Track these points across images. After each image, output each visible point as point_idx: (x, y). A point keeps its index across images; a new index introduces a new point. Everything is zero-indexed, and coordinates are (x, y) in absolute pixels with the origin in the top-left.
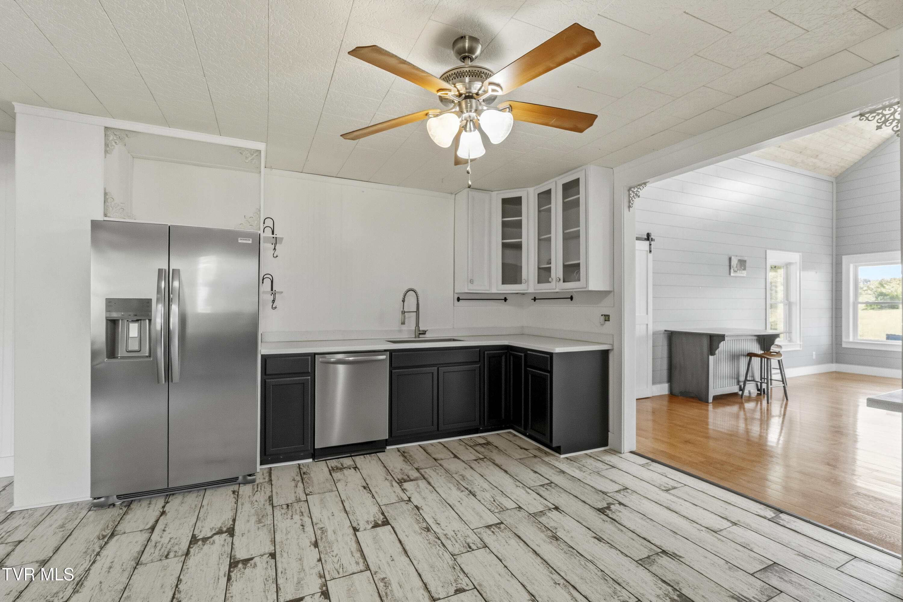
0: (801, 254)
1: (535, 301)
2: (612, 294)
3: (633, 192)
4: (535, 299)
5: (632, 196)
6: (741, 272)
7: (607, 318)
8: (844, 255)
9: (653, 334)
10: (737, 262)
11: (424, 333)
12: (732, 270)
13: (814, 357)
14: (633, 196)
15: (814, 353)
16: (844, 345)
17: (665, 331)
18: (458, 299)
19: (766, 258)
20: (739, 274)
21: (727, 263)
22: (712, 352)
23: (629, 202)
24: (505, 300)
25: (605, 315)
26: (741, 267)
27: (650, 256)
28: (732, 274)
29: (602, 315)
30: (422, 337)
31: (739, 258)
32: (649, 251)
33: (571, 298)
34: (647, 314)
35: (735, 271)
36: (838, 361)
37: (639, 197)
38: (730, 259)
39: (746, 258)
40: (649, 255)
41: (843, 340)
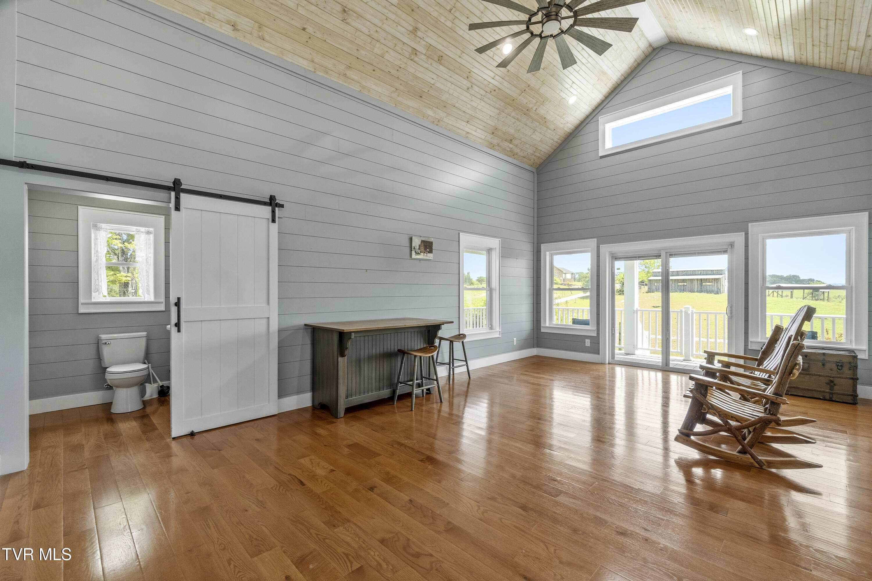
0: (500, 240)
6: (426, 254)
8: (543, 243)
9: (279, 331)
10: (420, 243)
12: (413, 252)
13: (515, 344)
15: (515, 339)
16: (543, 330)
17: (305, 325)
19: (459, 241)
20: (421, 256)
21: (408, 244)
22: (342, 352)
26: (425, 249)
27: (274, 227)
28: (414, 256)
31: (423, 239)
32: (270, 220)
34: (268, 303)
35: (417, 253)
36: (538, 345)
38: (411, 239)
39: (432, 240)
40: (272, 225)
41: (542, 325)
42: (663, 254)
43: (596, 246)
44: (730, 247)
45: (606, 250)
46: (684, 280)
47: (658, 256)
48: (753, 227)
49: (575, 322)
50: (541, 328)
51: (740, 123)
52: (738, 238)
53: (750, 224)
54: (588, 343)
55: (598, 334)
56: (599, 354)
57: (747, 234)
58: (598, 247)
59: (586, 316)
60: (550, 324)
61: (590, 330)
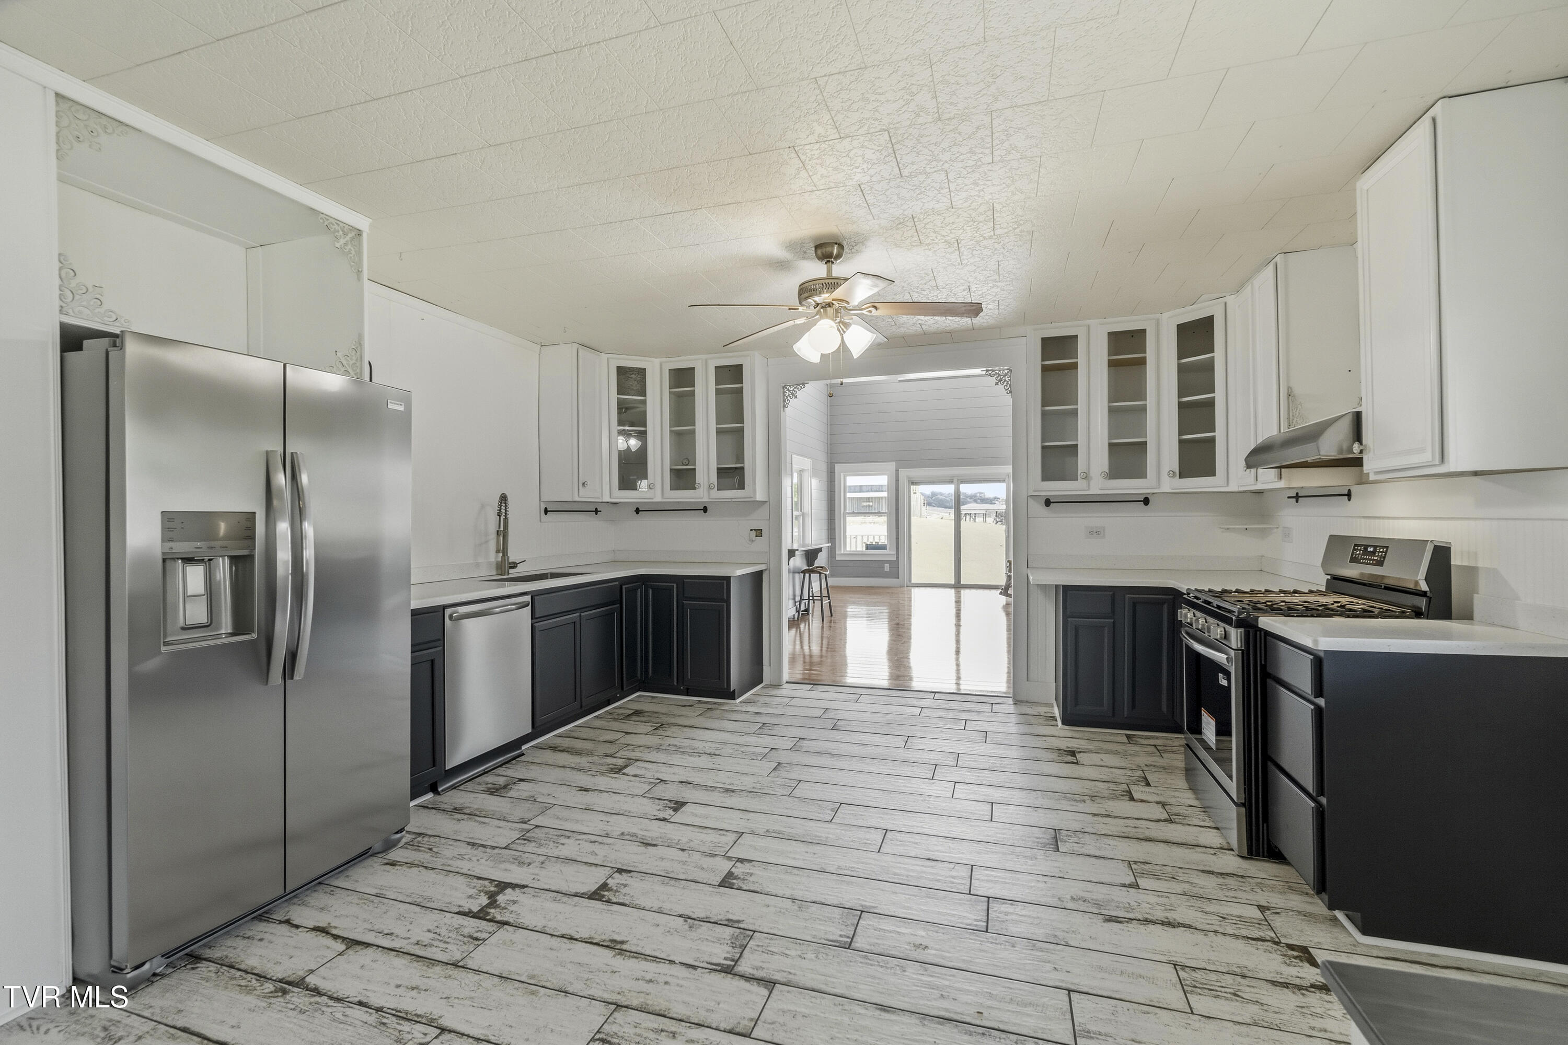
0: (811, 460)
1: (637, 513)
2: (766, 505)
3: (789, 391)
4: (637, 511)
5: (787, 394)
7: (759, 533)
8: (837, 463)
11: (514, 565)
14: (789, 395)
16: (837, 558)
18: (546, 511)
23: (784, 401)
24: (596, 511)
25: (755, 530)
29: (751, 530)
30: (513, 573)
33: (705, 510)
37: (796, 397)
41: (837, 552)
42: (955, 480)
46: (869, 498)
47: (951, 482)
49: (868, 547)
50: (839, 555)
54: (887, 568)
55: (897, 558)
56: (898, 578)
58: (897, 471)
59: (883, 540)
60: (844, 551)
61: (889, 554)
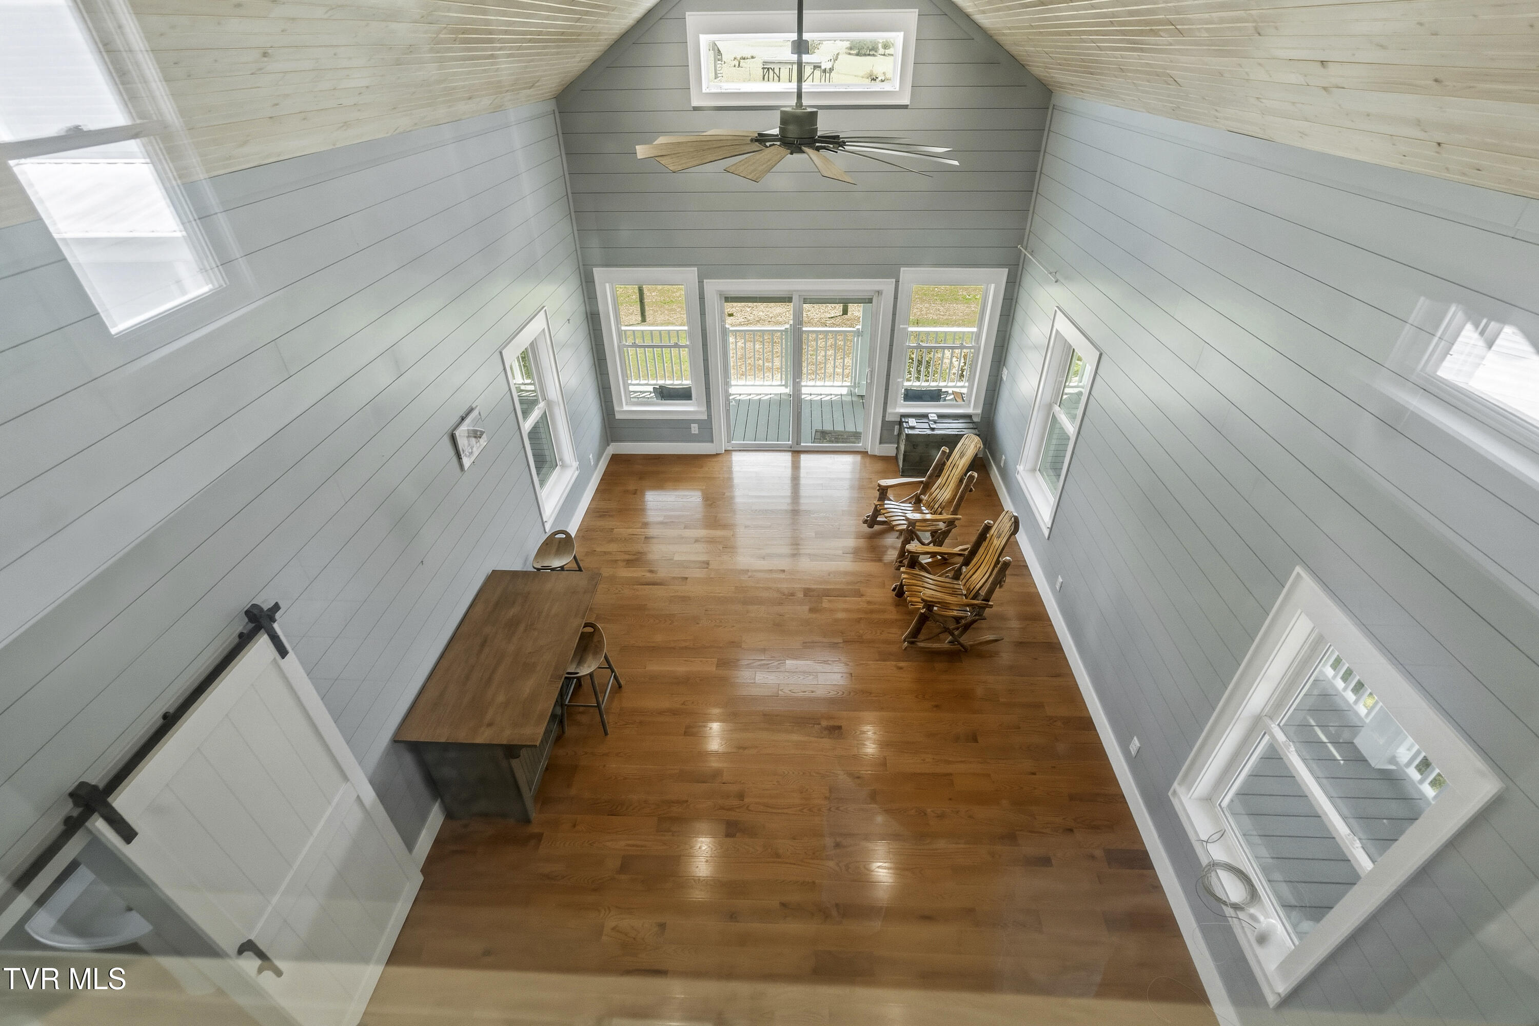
13: (592, 463)
15: (591, 456)
16: (618, 416)
32: (278, 656)
34: (347, 779)
36: (614, 439)
40: (285, 663)
41: (616, 408)
42: (795, 298)
43: (697, 281)
44: (877, 294)
45: (713, 287)
47: (789, 300)
48: (906, 273)
50: (616, 413)
51: (905, 107)
52: (886, 286)
53: (902, 269)
54: (695, 428)
55: (709, 415)
56: (712, 441)
57: (897, 282)
58: (701, 283)
60: (628, 406)
61: (696, 411)
